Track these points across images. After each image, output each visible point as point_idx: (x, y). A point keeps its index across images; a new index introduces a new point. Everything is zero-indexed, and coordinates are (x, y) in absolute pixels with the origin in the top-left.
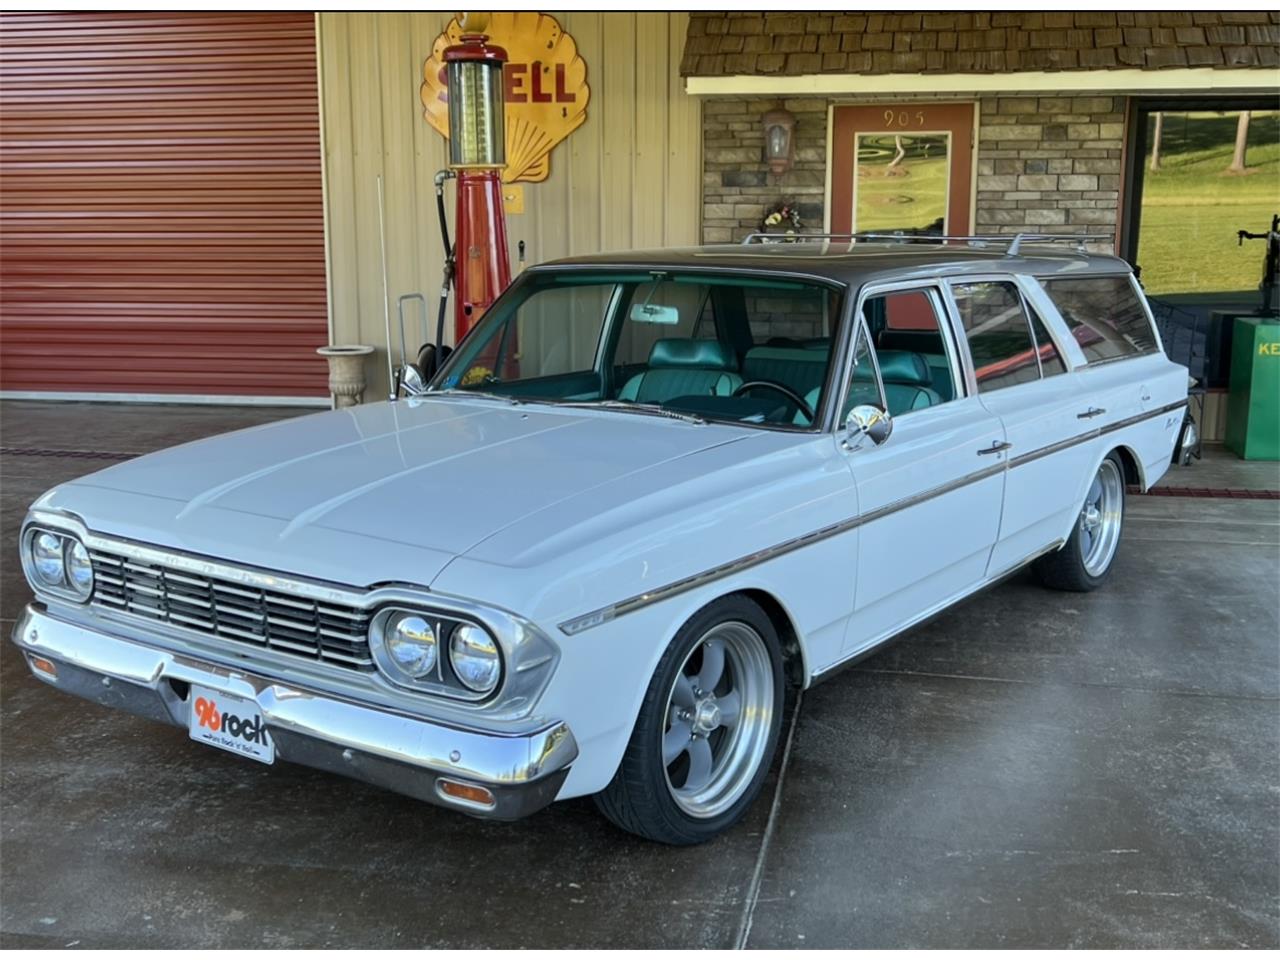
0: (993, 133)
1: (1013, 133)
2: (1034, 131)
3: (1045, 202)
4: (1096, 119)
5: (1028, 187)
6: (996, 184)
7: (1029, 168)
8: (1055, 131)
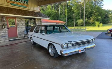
0: (18, 19)
1: (19, 19)
2: (20, 19)
3: (21, 24)
4: (23, 19)
5: (20, 23)
6: (18, 23)
7: (20, 22)
8: (21, 19)
